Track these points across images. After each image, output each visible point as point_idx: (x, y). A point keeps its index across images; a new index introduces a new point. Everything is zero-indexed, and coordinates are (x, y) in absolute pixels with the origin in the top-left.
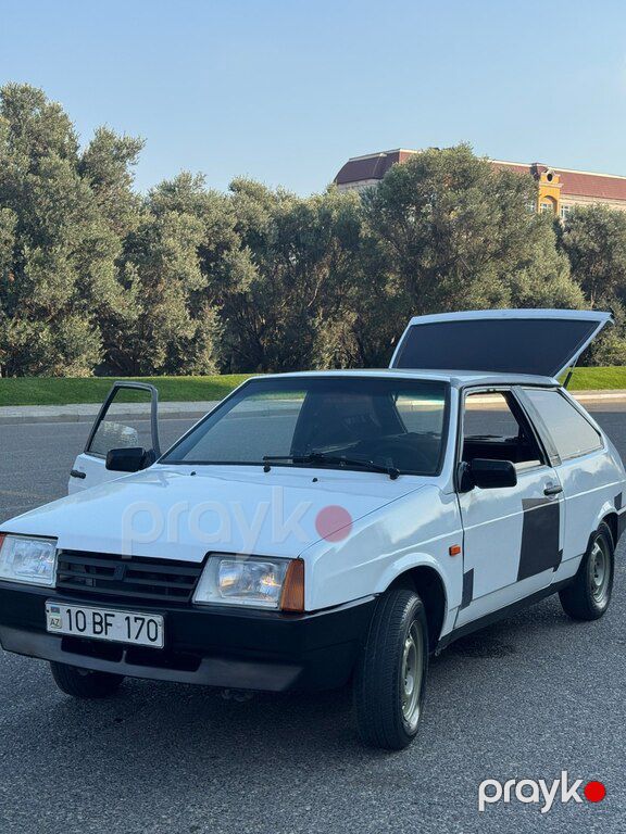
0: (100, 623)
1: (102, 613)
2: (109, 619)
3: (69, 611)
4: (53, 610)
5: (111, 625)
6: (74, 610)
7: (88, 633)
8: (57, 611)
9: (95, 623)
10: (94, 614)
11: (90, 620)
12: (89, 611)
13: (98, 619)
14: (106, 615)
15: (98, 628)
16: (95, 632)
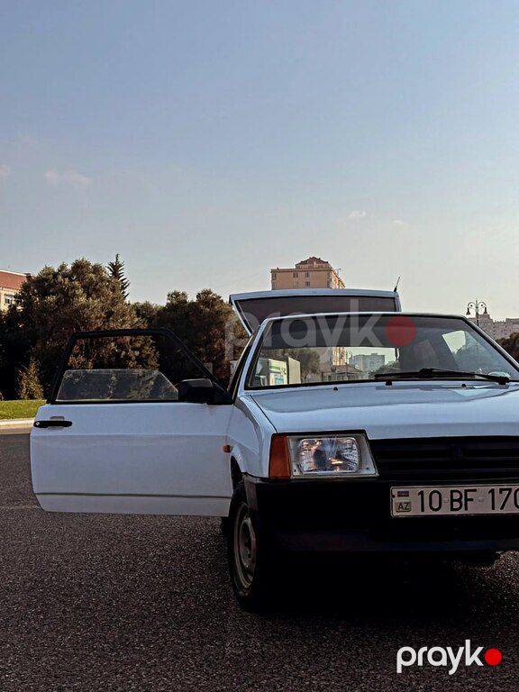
0: (459, 500)
1: (462, 489)
2: (470, 495)
3: (422, 493)
4: (400, 495)
5: (472, 500)
6: (428, 490)
7: (445, 511)
8: (406, 494)
9: (452, 500)
10: (452, 492)
11: (446, 499)
12: (445, 491)
13: (456, 496)
14: (466, 491)
15: (456, 505)
16: (452, 509)
